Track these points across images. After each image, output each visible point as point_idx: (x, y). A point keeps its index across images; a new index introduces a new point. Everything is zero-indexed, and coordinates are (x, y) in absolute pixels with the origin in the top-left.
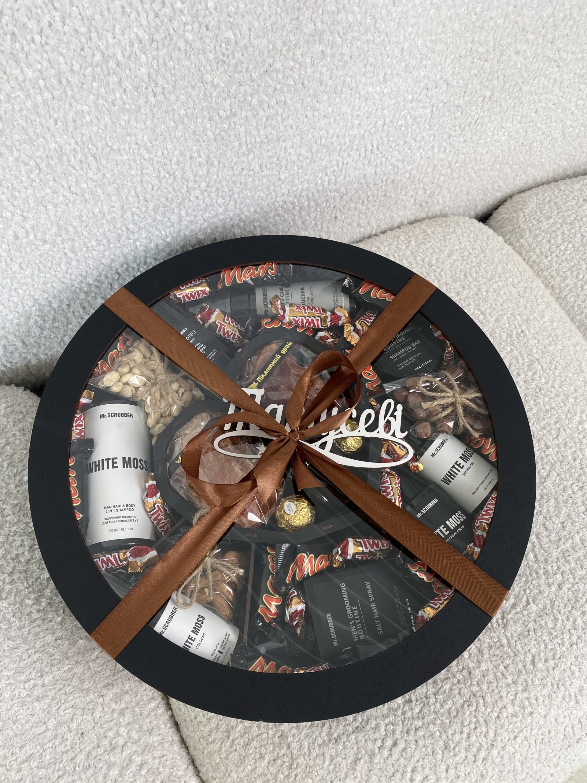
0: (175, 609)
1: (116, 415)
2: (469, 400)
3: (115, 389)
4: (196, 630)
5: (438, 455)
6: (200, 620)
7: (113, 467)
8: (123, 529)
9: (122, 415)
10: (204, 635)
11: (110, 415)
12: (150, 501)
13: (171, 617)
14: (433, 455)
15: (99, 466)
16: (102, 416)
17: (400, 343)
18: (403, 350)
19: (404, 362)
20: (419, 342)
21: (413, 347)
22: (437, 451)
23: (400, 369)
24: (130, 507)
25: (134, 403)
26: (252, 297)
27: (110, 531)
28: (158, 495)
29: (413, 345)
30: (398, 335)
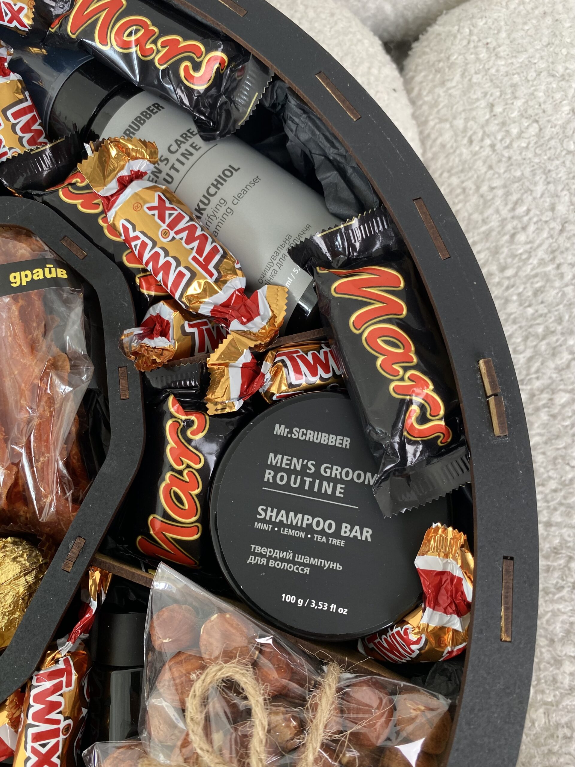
17: (319, 494)
18: (308, 520)
19: (277, 554)
20: (367, 534)
21: (337, 534)
23: (251, 560)
29: (345, 528)
30: (336, 471)
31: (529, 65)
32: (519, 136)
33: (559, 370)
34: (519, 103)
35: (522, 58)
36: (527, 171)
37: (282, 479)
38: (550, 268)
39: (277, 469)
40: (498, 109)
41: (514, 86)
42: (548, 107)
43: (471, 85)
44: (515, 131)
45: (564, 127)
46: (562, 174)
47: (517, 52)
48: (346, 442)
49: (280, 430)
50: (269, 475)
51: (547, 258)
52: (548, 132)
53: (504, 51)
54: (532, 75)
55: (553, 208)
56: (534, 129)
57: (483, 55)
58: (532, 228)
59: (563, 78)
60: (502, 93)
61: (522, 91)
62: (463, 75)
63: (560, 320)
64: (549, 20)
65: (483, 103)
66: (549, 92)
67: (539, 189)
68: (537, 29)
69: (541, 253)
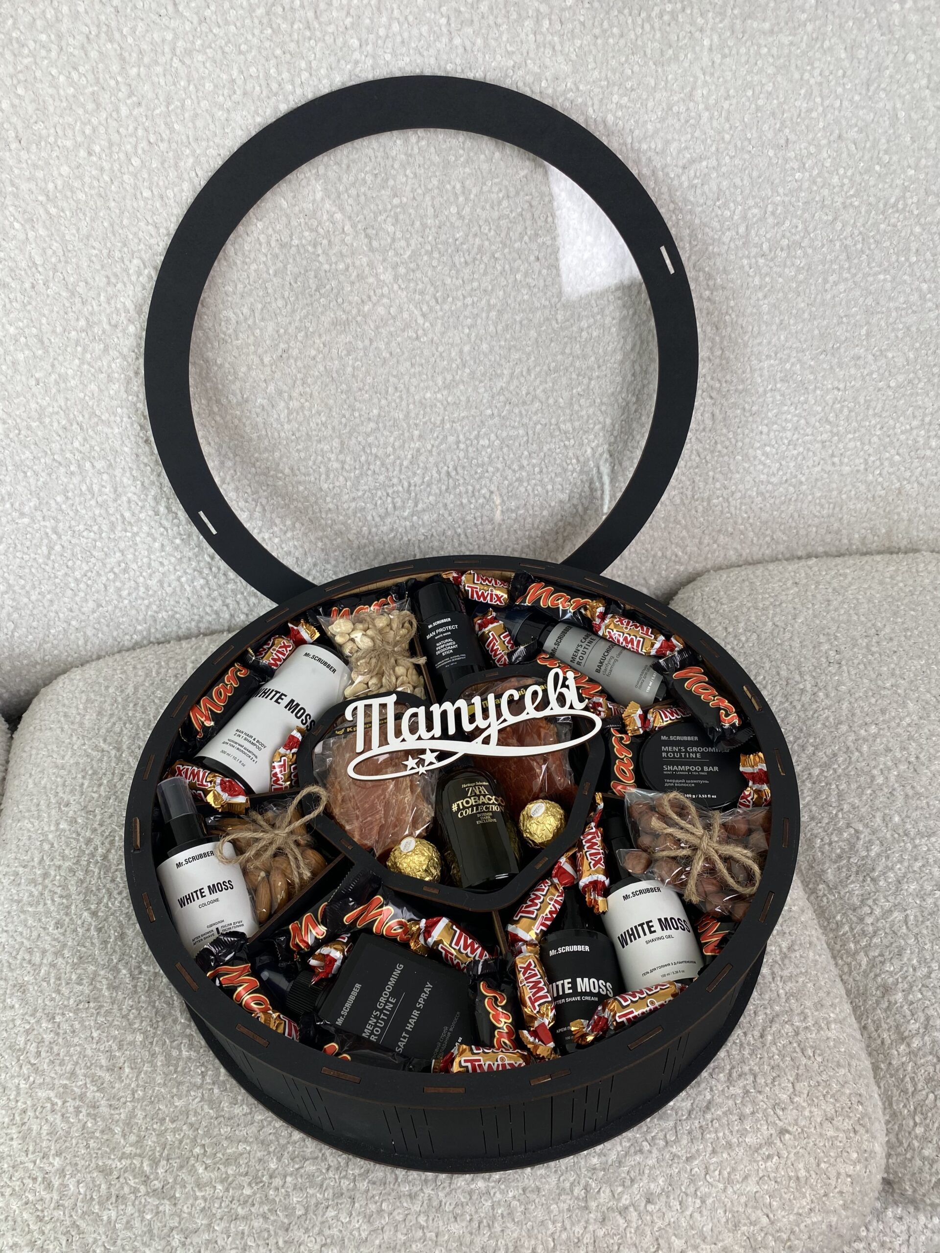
0: (212, 853)
1: (320, 660)
2: (720, 856)
3: (339, 640)
4: (213, 889)
5: (631, 900)
6: (226, 886)
7: (276, 701)
8: (235, 758)
9: (325, 664)
10: (217, 900)
11: (314, 657)
12: (282, 751)
13: (201, 856)
14: (626, 897)
15: (266, 694)
16: (307, 655)
17: (690, 758)
18: (687, 768)
19: (678, 781)
20: (716, 769)
21: (702, 771)
22: (635, 894)
23: (667, 784)
24: (260, 745)
25: (346, 661)
26: (549, 628)
27: (223, 752)
28: (294, 750)
29: (706, 769)
30: (695, 749)
31: (742, 605)
32: (747, 640)
33: (809, 758)
34: (742, 625)
35: (737, 602)
36: (757, 658)
37: (671, 755)
38: (786, 705)
39: (667, 752)
40: (731, 630)
41: (736, 617)
42: (759, 624)
43: (710, 620)
44: (743, 639)
45: (772, 633)
46: (778, 656)
47: (733, 599)
48: (696, 738)
49: (664, 738)
50: (664, 754)
51: (783, 700)
52: (763, 636)
53: (724, 600)
54: (745, 610)
55: (778, 674)
56: (754, 636)
57: (713, 604)
58: (769, 687)
59: (763, 609)
60: (730, 621)
61: (742, 618)
62: (704, 616)
63: (801, 731)
64: (747, 583)
65: (720, 628)
66: (757, 617)
67: (767, 665)
68: (741, 588)
69: (779, 699)
